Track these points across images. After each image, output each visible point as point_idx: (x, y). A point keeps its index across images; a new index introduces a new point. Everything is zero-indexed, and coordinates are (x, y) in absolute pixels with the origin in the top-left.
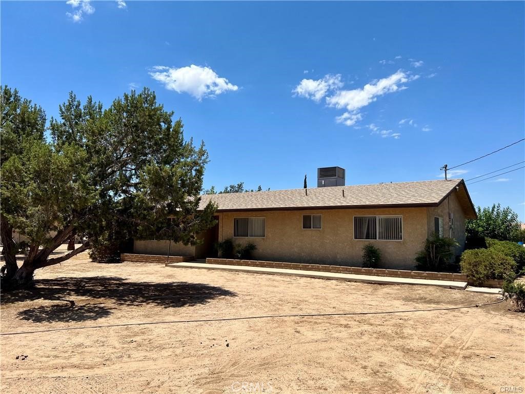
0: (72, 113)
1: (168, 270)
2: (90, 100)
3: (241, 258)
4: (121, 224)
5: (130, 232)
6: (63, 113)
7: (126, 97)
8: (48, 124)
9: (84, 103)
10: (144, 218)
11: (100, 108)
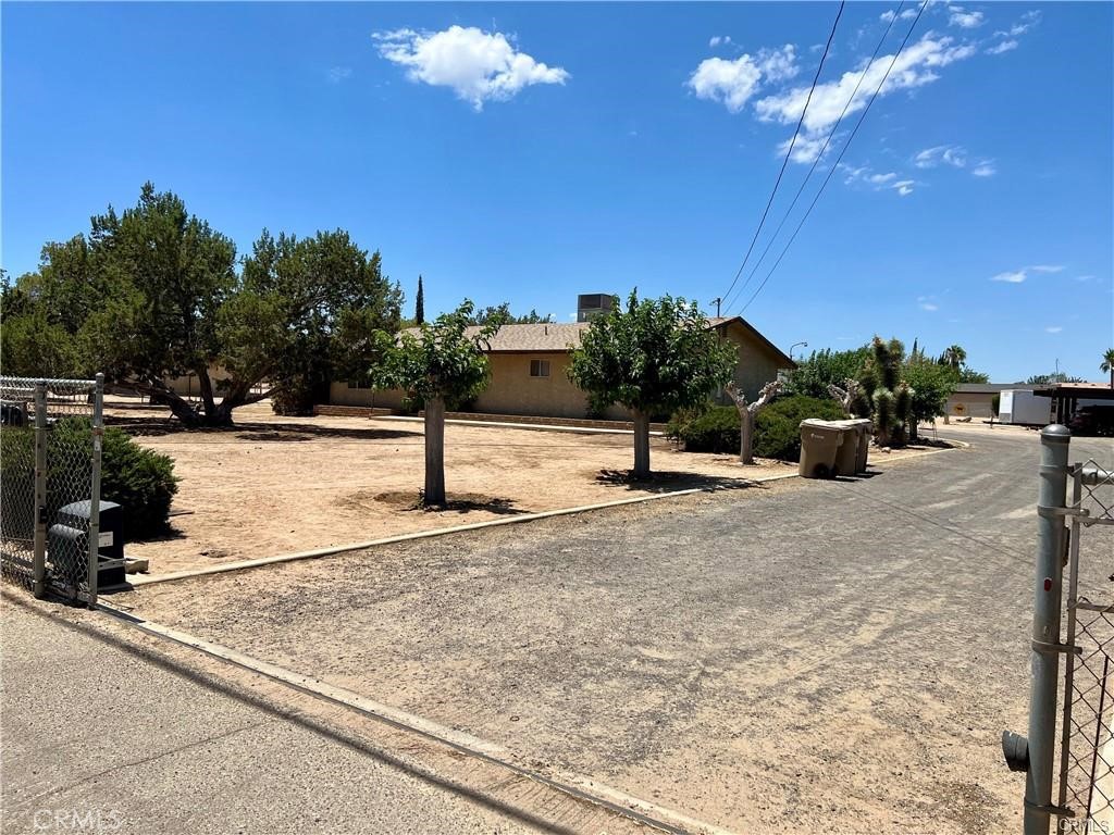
0: (266, 251)
1: (371, 422)
2: (283, 235)
3: (459, 410)
4: (316, 365)
5: (325, 374)
6: (256, 249)
7: (319, 235)
8: (238, 258)
9: (277, 240)
10: (339, 359)
11: (293, 241)
